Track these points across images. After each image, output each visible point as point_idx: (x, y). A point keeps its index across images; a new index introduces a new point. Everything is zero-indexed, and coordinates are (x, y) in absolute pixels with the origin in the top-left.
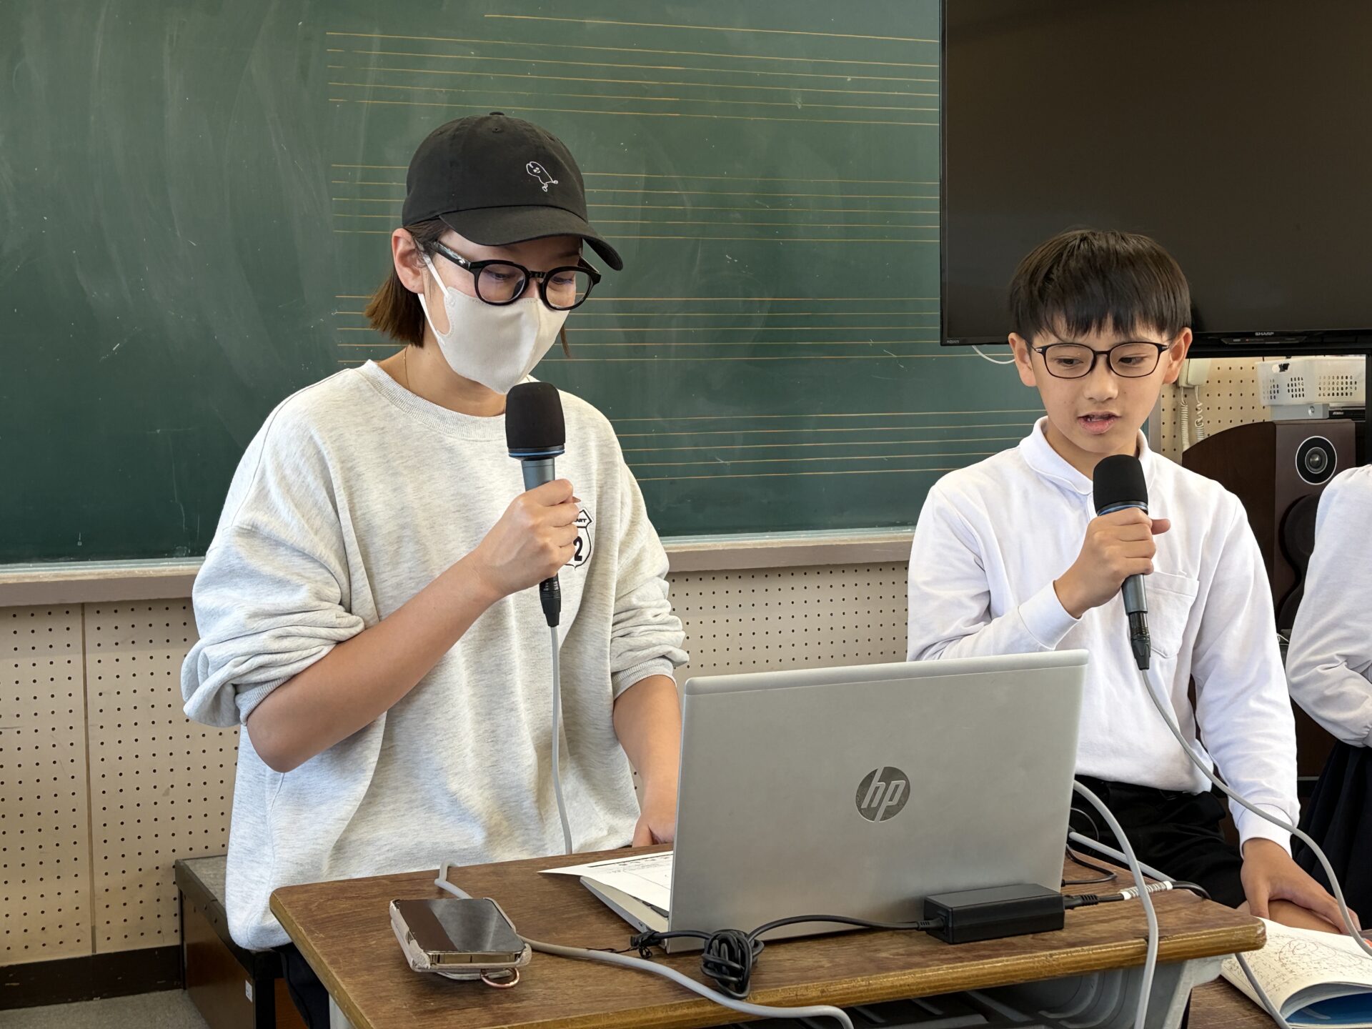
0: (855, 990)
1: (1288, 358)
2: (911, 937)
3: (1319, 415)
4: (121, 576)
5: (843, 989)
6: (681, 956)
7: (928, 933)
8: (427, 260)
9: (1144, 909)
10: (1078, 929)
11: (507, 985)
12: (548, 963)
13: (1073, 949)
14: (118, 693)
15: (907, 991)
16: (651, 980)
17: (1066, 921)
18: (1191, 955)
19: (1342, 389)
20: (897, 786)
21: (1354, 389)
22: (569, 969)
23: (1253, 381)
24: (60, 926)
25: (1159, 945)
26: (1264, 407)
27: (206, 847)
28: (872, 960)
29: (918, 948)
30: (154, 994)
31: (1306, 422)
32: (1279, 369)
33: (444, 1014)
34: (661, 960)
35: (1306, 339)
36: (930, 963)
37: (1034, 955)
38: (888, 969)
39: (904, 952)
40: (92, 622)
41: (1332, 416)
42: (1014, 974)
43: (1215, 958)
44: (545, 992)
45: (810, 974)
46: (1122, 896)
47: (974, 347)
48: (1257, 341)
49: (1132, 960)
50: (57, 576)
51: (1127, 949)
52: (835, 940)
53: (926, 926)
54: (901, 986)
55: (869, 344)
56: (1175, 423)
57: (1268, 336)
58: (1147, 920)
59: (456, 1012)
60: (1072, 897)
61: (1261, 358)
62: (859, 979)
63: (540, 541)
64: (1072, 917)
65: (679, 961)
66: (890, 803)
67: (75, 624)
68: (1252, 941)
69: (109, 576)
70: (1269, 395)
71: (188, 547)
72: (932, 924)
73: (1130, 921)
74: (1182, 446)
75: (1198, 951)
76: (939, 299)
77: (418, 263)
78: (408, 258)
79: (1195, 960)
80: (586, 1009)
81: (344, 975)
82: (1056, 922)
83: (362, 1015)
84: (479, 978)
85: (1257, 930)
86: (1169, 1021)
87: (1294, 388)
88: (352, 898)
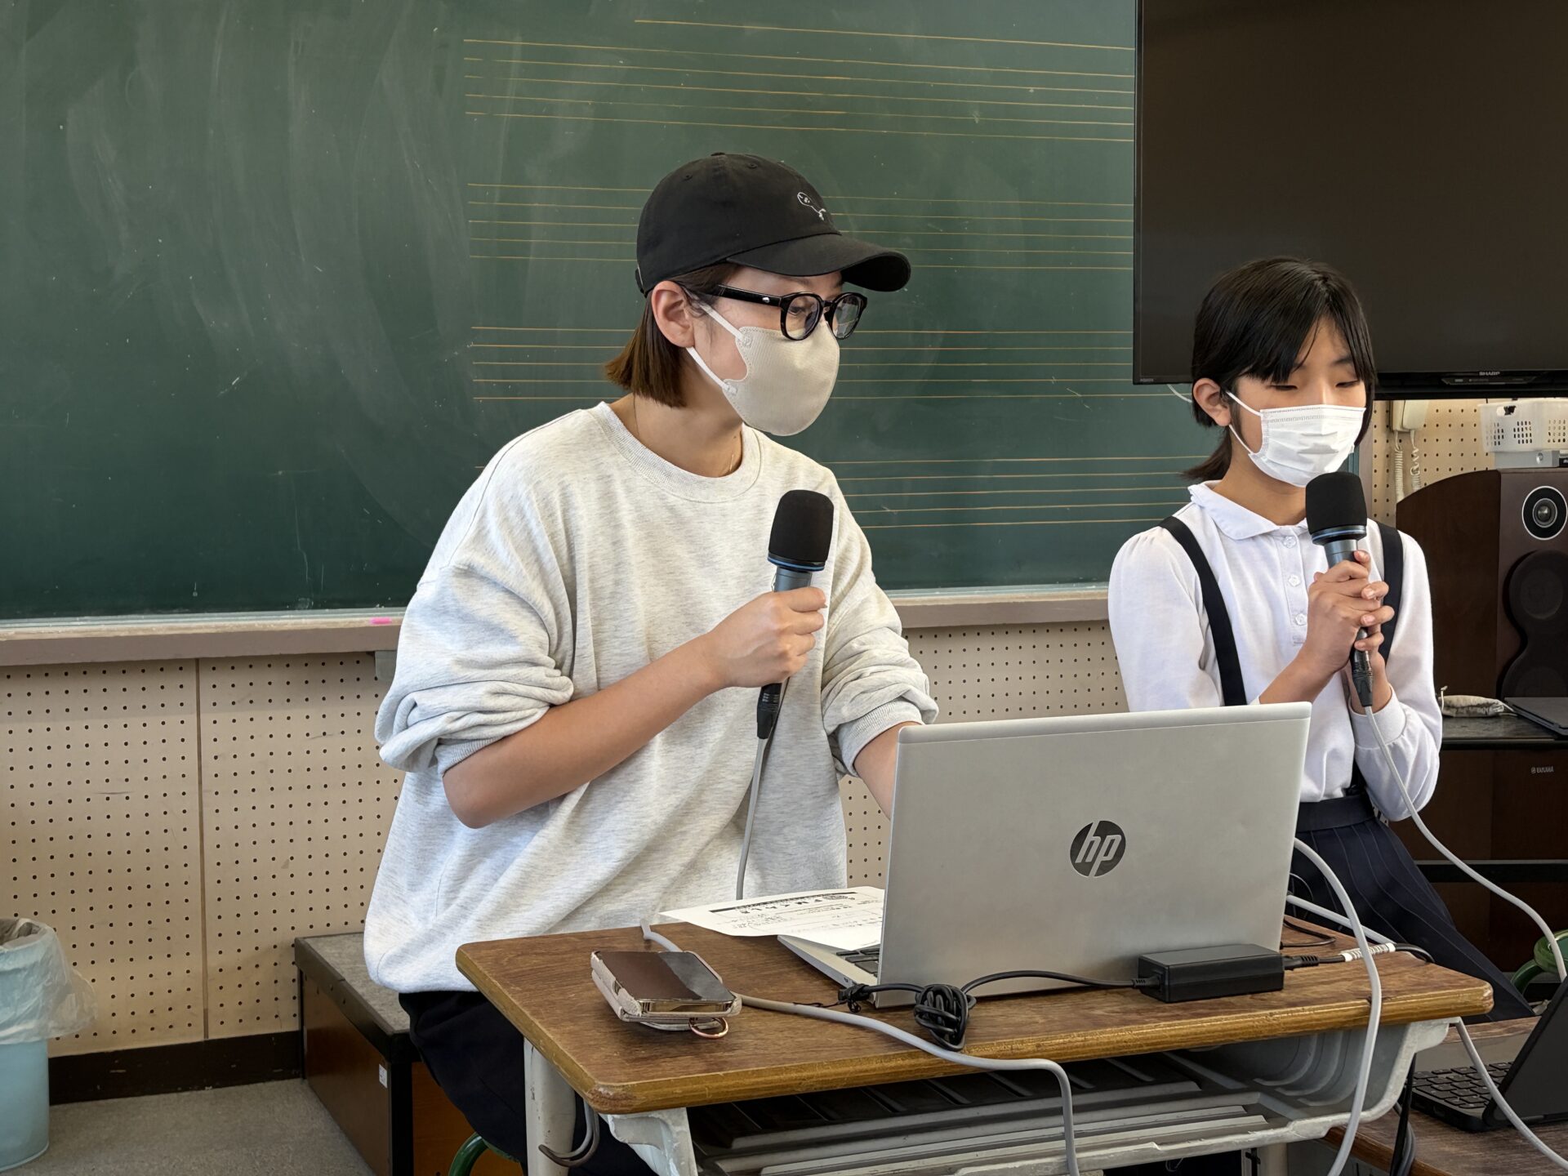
0: (1071, 1045)
1: (1514, 400)
2: (1126, 997)
3: (1549, 463)
4: (239, 630)
5: (1059, 1044)
6: (891, 1011)
7: (1143, 993)
9: (1367, 972)
10: (1297, 990)
11: (716, 1035)
12: (754, 1016)
13: (1292, 1009)
14: (235, 756)
15: (1124, 1047)
16: (862, 1033)
17: (1285, 982)
18: (1415, 1017)
20: (1112, 841)
22: (777, 1022)
23: (1475, 425)
24: (170, 1009)
25: (1382, 1006)
26: (1487, 454)
27: (328, 925)
28: (1087, 1017)
29: (1132, 1006)
30: (270, 1084)
31: (1533, 471)
32: (1504, 412)
33: (657, 1061)
34: (869, 1014)
35: (1535, 379)
36: (1147, 1020)
37: (1253, 1014)
38: (1106, 1026)
39: (1119, 1010)
40: (207, 679)
41: (1562, 464)
42: (1233, 1032)
43: (1439, 1021)
44: (756, 1042)
45: (1024, 1029)
46: (1343, 957)
47: (1169, 386)
48: (1481, 382)
49: (1355, 1020)
50: (171, 629)
51: (1348, 1010)
52: (1046, 998)
53: (1141, 984)
54: (1118, 1042)
55: (1050, 382)
56: (1388, 471)
57: (1493, 376)
58: (1369, 982)
59: (668, 1059)
60: (1291, 958)
61: (1484, 400)
62: (1075, 1034)
64: (1290, 978)
65: (888, 1016)
66: (1106, 859)
67: (189, 680)
68: (1478, 1004)
69: (227, 630)
70: (1493, 441)
71: (311, 598)
72: (1148, 982)
73: (1351, 983)
74: (1396, 496)
75: (1422, 1013)
76: (1132, 332)
79: (1418, 1023)
80: (800, 1058)
81: (550, 1025)
82: (1276, 983)
83: (574, 1063)
84: (688, 1028)
85: (1482, 992)
86: (1391, 1087)
87: (1521, 433)
88: (542, 954)
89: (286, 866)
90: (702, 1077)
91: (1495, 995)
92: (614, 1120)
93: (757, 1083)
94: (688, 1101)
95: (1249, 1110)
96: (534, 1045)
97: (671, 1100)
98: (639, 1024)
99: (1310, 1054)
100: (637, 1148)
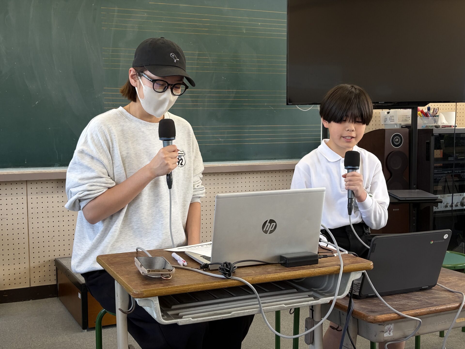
0: (262, 278)
1: (389, 110)
2: (277, 266)
3: (398, 127)
4: (39, 172)
7: (281, 265)
8: (139, 78)
9: (339, 259)
10: (322, 264)
11: (168, 279)
13: (320, 269)
14: (37, 208)
15: (275, 279)
17: (319, 262)
19: (405, 119)
20: (273, 225)
21: (409, 119)
23: (379, 117)
24: (20, 278)
25: (343, 268)
26: (382, 125)
27: (64, 255)
28: (266, 271)
30: (48, 299)
31: (394, 129)
32: (387, 113)
34: (208, 272)
35: (394, 104)
36: (282, 272)
37: (310, 270)
38: (270, 273)
39: (275, 269)
40: (29, 186)
41: (402, 127)
42: (304, 275)
43: (359, 272)
45: (249, 275)
46: (334, 255)
47: (296, 105)
48: (379, 105)
49: (336, 272)
50: (19, 172)
51: (335, 269)
52: (256, 267)
54: (274, 278)
55: (265, 104)
57: (383, 103)
58: (340, 262)
60: (320, 255)
61: (382, 110)
62: (263, 276)
63: (166, 162)
64: (320, 261)
66: (272, 229)
67: (24, 186)
68: (369, 267)
69: (35, 172)
70: (384, 121)
71: (59, 164)
72: (282, 262)
73: (336, 262)
75: (354, 269)
76: (286, 91)
77: (136, 78)
78: (134, 77)
79: (354, 272)
80: (189, 283)
81: (121, 276)
82: (316, 262)
83: (127, 285)
84: (161, 277)
85: (370, 264)
86: (346, 289)
87: (391, 119)
88: (120, 258)
89: (52, 238)
90: (162, 288)
91: (374, 265)
92: (138, 300)
93: (177, 289)
94: (158, 295)
95: (310, 296)
96: (118, 282)
97: (154, 294)
98: (147, 276)
99: (326, 281)
100: (145, 308)
